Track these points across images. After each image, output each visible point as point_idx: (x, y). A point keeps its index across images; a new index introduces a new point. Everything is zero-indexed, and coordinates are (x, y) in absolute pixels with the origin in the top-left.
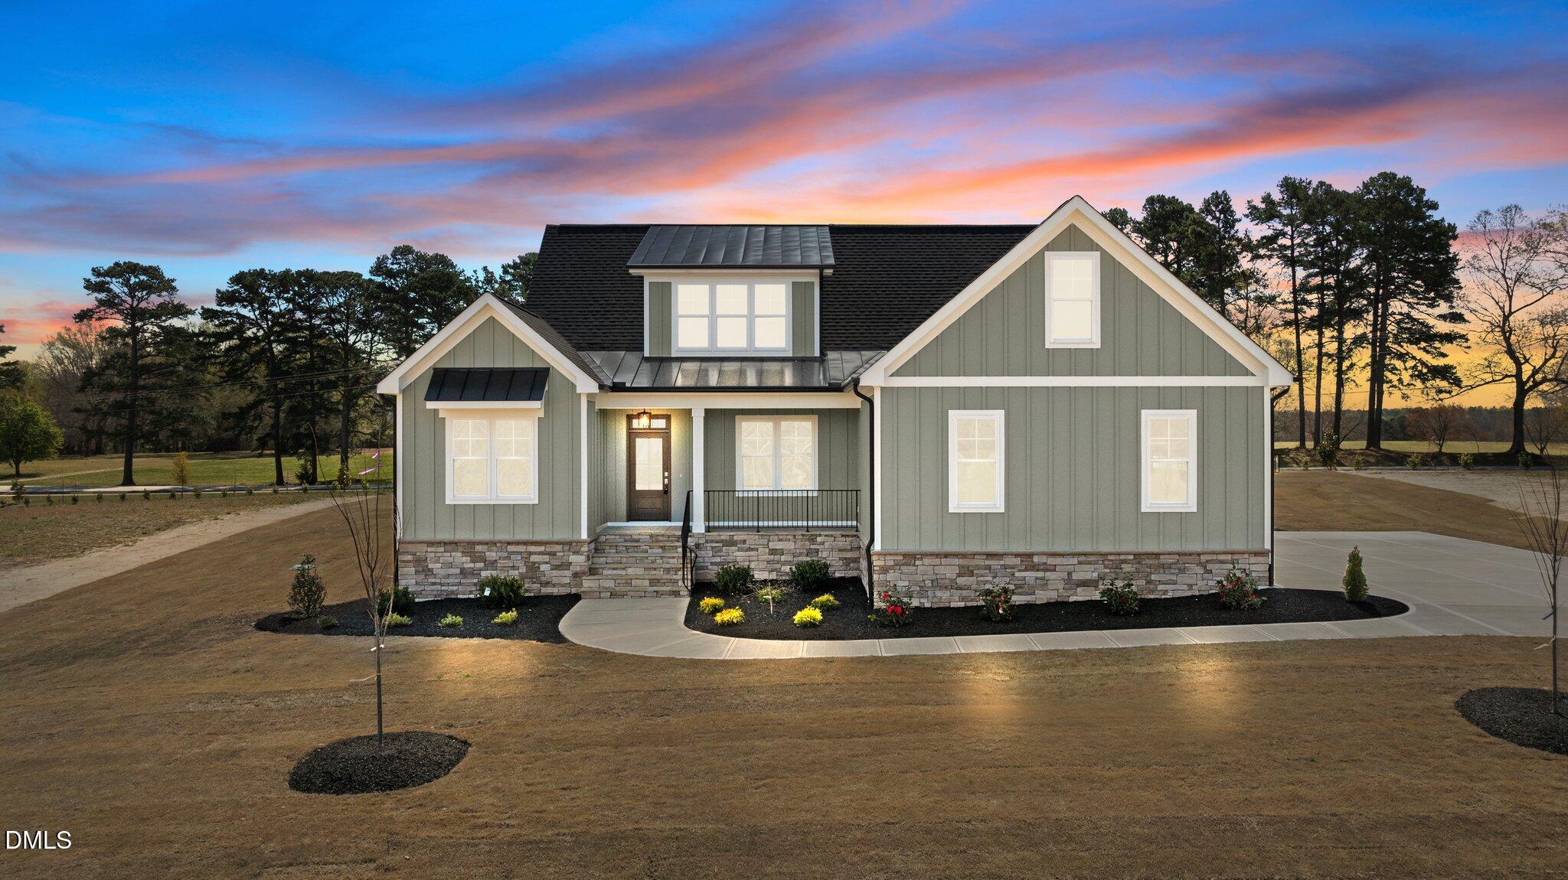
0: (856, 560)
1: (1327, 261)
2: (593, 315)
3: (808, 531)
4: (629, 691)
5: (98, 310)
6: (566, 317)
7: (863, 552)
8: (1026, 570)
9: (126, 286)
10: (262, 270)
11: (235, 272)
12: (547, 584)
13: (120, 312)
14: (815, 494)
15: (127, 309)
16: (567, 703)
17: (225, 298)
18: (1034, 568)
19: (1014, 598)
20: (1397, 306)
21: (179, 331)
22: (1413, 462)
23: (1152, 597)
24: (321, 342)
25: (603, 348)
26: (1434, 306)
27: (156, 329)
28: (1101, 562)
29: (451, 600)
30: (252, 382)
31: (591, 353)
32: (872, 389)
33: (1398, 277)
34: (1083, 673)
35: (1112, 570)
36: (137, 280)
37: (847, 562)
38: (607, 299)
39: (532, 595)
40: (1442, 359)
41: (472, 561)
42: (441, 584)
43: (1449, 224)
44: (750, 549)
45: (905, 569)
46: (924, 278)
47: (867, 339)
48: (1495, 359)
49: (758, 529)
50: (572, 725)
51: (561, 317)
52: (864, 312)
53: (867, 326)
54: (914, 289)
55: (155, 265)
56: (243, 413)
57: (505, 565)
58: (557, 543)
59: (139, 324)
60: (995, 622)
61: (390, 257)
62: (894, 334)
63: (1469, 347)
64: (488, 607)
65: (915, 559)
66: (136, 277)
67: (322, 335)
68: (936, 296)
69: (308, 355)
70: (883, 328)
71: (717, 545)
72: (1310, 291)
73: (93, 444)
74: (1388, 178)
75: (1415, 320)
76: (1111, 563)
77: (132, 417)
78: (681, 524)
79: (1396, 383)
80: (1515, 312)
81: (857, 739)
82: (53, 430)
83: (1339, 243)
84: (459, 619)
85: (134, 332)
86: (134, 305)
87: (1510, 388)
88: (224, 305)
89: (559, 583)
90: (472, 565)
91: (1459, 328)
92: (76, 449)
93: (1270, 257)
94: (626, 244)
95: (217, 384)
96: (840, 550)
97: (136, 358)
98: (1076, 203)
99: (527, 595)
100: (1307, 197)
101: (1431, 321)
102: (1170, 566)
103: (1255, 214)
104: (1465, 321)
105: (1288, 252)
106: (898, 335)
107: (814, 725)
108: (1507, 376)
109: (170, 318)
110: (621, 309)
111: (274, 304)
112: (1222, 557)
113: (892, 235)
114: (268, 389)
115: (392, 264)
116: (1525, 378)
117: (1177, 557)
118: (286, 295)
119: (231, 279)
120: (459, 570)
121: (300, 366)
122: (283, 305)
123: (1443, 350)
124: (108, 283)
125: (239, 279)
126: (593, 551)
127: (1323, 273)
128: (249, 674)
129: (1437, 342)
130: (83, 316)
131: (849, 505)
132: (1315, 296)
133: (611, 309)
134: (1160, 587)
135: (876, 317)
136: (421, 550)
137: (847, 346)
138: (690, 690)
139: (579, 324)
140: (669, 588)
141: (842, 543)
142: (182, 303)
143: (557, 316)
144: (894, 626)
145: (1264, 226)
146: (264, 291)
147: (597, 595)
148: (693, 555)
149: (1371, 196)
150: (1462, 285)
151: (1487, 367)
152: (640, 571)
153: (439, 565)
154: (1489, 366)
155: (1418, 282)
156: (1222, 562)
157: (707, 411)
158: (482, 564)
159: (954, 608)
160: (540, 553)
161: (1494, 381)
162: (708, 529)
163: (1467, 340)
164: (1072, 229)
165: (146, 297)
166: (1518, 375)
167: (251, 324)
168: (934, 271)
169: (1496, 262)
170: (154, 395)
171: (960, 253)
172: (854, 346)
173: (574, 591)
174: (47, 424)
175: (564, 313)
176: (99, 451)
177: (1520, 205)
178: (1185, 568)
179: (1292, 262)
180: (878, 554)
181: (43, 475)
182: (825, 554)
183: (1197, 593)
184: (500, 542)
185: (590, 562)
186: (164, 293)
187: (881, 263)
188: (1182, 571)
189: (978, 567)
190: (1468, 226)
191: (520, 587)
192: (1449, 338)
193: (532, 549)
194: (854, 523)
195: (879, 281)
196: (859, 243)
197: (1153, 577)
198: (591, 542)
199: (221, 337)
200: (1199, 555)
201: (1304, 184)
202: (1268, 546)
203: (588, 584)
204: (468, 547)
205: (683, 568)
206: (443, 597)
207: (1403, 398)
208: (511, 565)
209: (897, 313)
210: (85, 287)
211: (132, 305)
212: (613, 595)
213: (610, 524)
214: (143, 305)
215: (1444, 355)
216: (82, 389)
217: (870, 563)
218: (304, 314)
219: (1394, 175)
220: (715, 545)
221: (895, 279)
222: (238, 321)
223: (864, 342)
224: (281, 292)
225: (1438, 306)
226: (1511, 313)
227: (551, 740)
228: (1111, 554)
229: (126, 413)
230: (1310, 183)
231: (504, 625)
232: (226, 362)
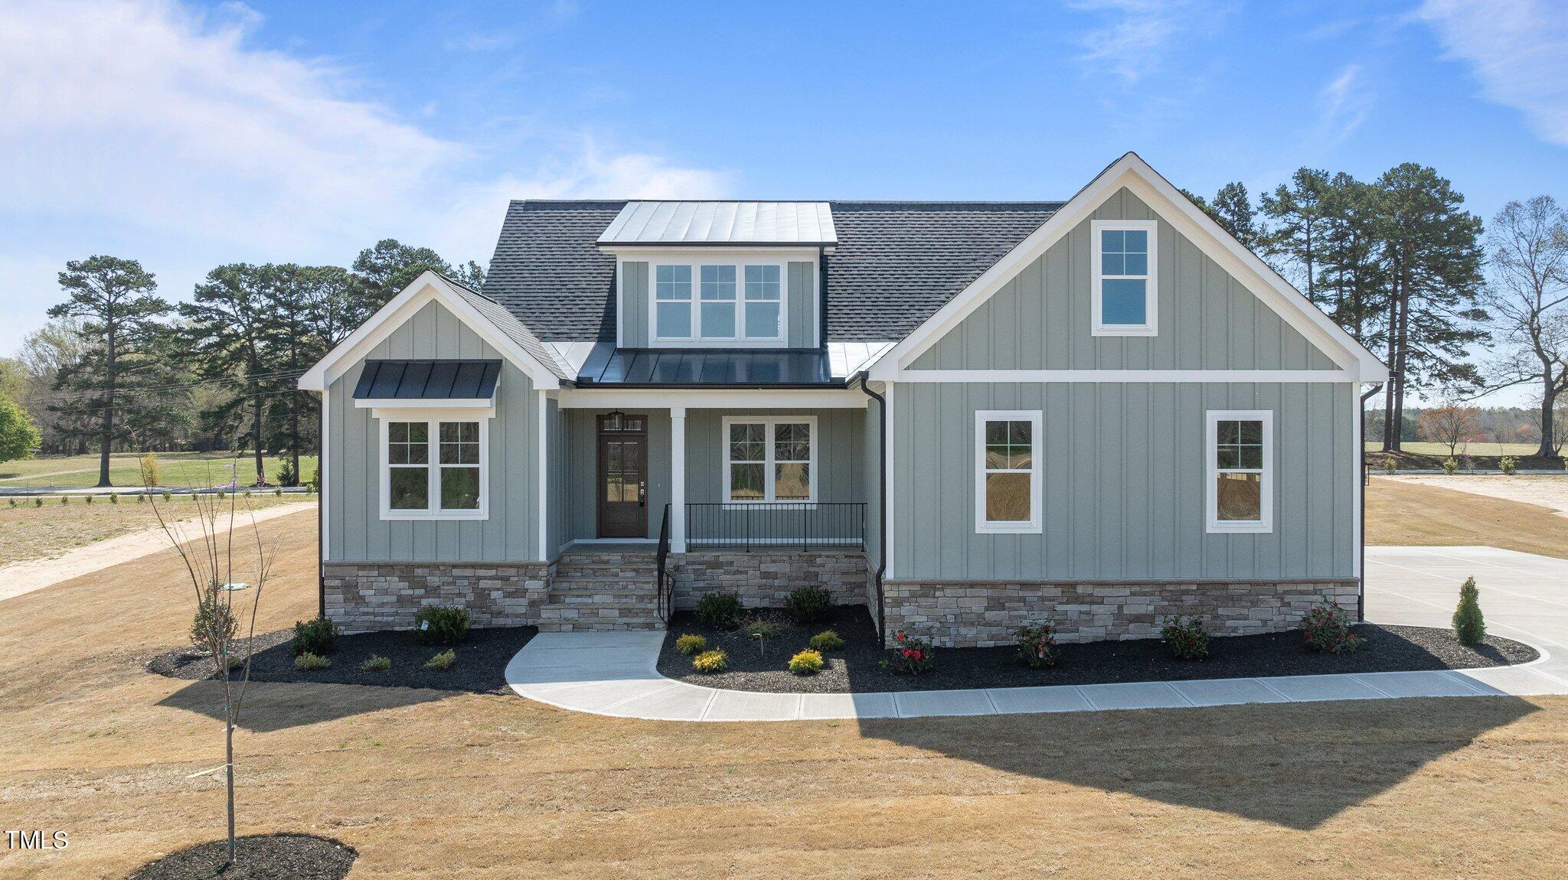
0: (863, 585)
1: (1346, 257)
2: (560, 301)
3: (806, 551)
4: (577, 770)
5: (73, 306)
6: (529, 303)
7: (872, 578)
8: (1068, 603)
9: (103, 281)
10: (243, 265)
11: (214, 267)
12: (499, 614)
13: (96, 307)
14: (814, 507)
15: (104, 305)
16: (495, 788)
17: (208, 293)
18: (1078, 600)
19: (1057, 636)
20: (1416, 304)
21: (156, 327)
22: (1449, 466)
23: (1219, 635)
24: (304, 339)
25: (571, 338)
26: (1453, 304)
27: (134, 326)
28: (1157, 593)
29: (386, 632)
30: (232, 380)
31: (556, 344)
32: (883, 384)
33: (1417, 274)
34: (1157, 747)
35: (1171, 603)
36: (114, 275)
37: (852, 587)
38: (576, 283)
39: (482, 627)
40: (1462, 358)
41: (410, 588)
42: (375, 614)
43: (1475, 218)
44: (738, 572)
45: (923, 601)
46: (938, 260)
47: (874, 328)
48: (1523, 358)
49: (748, 548)
50: (496, 822)
51: (523, 303)
52: (870, 298)
53: (874, 314)
54: (927, 272)
55: (133, 259)
56: (222, 412)
57: (449, 592)
58: (511, 566)
59: (116, 320)
60: (1035, 668)
61: (374, 251)
62: (905, 323)
63: (1492, 346)
64: (426, 644)
65: (935, 589)
66: (113, 271)
67: (305, 331)
68: (952, 280)
69: (289, 353)
70: (892, 316)
71: (700, 567)
72: (1329, 286)
73: (76, 443)
74: (1410, 169)
75: (1434, 317)
76: (1170, 594)
77: (109, 416)
78: (657, 541)
79: (1414, 383)
80: (1543, 309)
81: (872, 851)
82: (29, 429)
83: (1357, 237)
84: (385, 661)
85: (112, 328)
86: (111, 301)
87: (1538, 389)
88: (203, 301)
89: (514, 611)
90: (411, 592)
91: (1481, 326)
92: (61, 448)
93: (1286, 251)
94: (600, 221)
95: (196, 383)
96: (843, 573)
97: (113, 356)
98: (1131, 161)
99: (473, 627)
100: (1327, 189)
101: (1452, 320)
102: (1240, 598)
103: (1268, 205)
104: (1488, 318)
105: (1304, 247)
106: (910, 324)
107: (815, 827)
108: (1535, 376)
109: (149, 314)
110: (593, 294)
111: (254, 300)
112: (1301, 587)
113: (900, 212)
114: (250, 386)
115: (377, 258)
116: (1554, 377)
117: (1249, 587)
118: (267, 291)
119: (210, 274)
120: (396, 597)
121: (281, 364)
122: (265, 301)
123: (1464, 348)
124: (84, 278)
125: (218, 274)
126: (554, 575)
127: (1342, 268)
128: (109, 738)
129: (1456, 341)
130: (58, 311)
131: (854, 521)
132: (1334, 292)
133: (581, 294)
134: (1229, 623)
135: (884, 304)
136: (350, 574)
137: (851, 337)
138: (655, 768)
139: (544, 311)
140: (641, 620)
141: (845, 564)
142: (161, 298)
143: (519, 303)
144: (911, 673)
145: (1280, 220)
146: (244, 287)
147: (556, 627)
148: (670, 580)
149: (1392, 189)
150: (1486, 281)
151: (1514, 366)
152: (608, 599)
153: (372, 592)
154: (1517, 365)
155: (1438, 278)
156: (1302, 593)
157: (688, 410)
158: (422, 591)
159: (981, 648)
160: (491, 578)
161: (1521, 380)
162: (690, 548)
163: (1490, 338)
164: (1123, 192)
165: (123, 292)
166: (1547, 374)
167: (232, 320)
168: (949, 252)
169: (1524, 256)
170: (132, 393)
171: (978, 232)
172: (859, 336)
173: (530, 622)
174: (23, 423)
175: (527, 299)
176: (82, 451)
177: (1552, 196)
178: (1258, 600)
179: (1308, 257)
180: (891, 583)
181: (19, 475)
182: (825, 578)
183: (1273, 631)
184: (444, 564)
185: (550, 588)
186: (142, 289)
187: (888, 243)
188: (1254, 604)
189: (1010, 599)
190: (1495, 218)
191: (463, 620)
192: (1470, 336)
193: (482, 572)
194: (860, 541)
195: (887, 263)
196: (863, 221)
197: (1220, 611)
198: (550, 565)
199: (199, 334)
200: (1275, 584)
201: (1321, 176)
202: (1357, 574)
203: (547, 614)
204: (406, 571)
205: (659, 595)
206: (377, 630)
207: (1421, 398)
208: (457, 591)
209: (909, 299)
210: (60, 282)
211: (109, 301)
212: (577, 628)
213: (576, 541)
214: (121, 300)
215: (1464, 354)
216: (57, 388)
217: (880, 594)
218: (287, 309)
219: (1418, 167)
220: (697, 567)
221: (906, 261)
222: (217, 317)
223: (870, 332)
224: (262, 287)
225: (1458, 303)
226: (1539, 310)
227: (465, 848)
228: (1171, 583)
229: (102, 412)
230: (1327, 175)
231: (440, 669)
232: (205, 359)
